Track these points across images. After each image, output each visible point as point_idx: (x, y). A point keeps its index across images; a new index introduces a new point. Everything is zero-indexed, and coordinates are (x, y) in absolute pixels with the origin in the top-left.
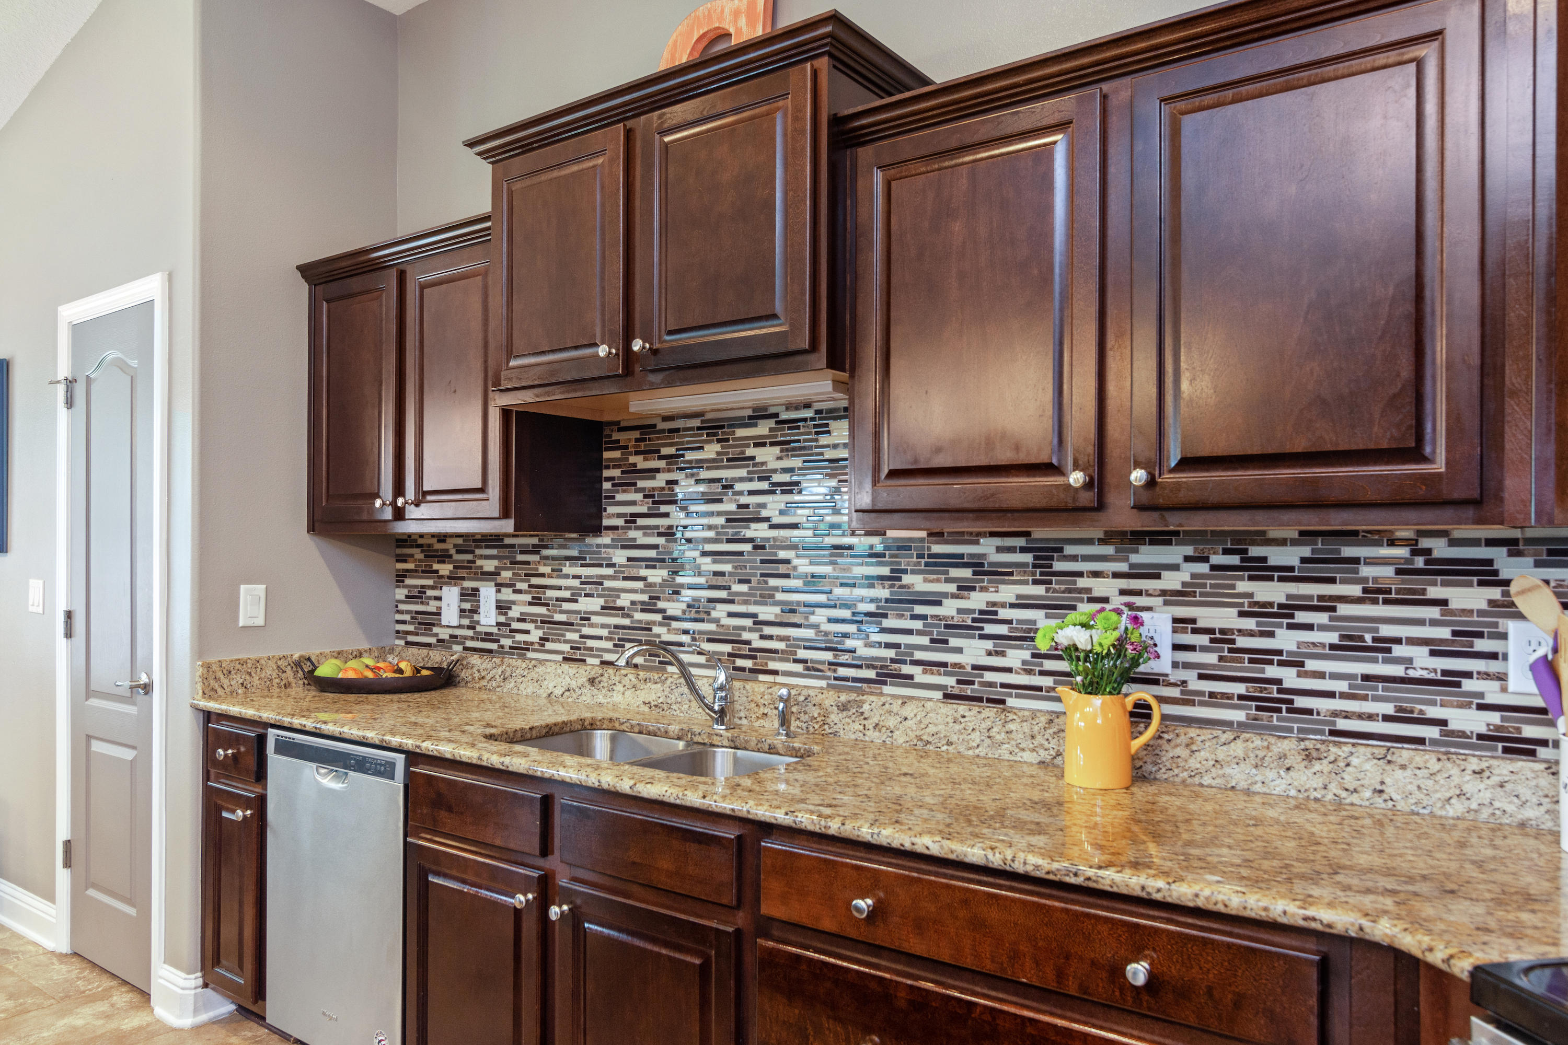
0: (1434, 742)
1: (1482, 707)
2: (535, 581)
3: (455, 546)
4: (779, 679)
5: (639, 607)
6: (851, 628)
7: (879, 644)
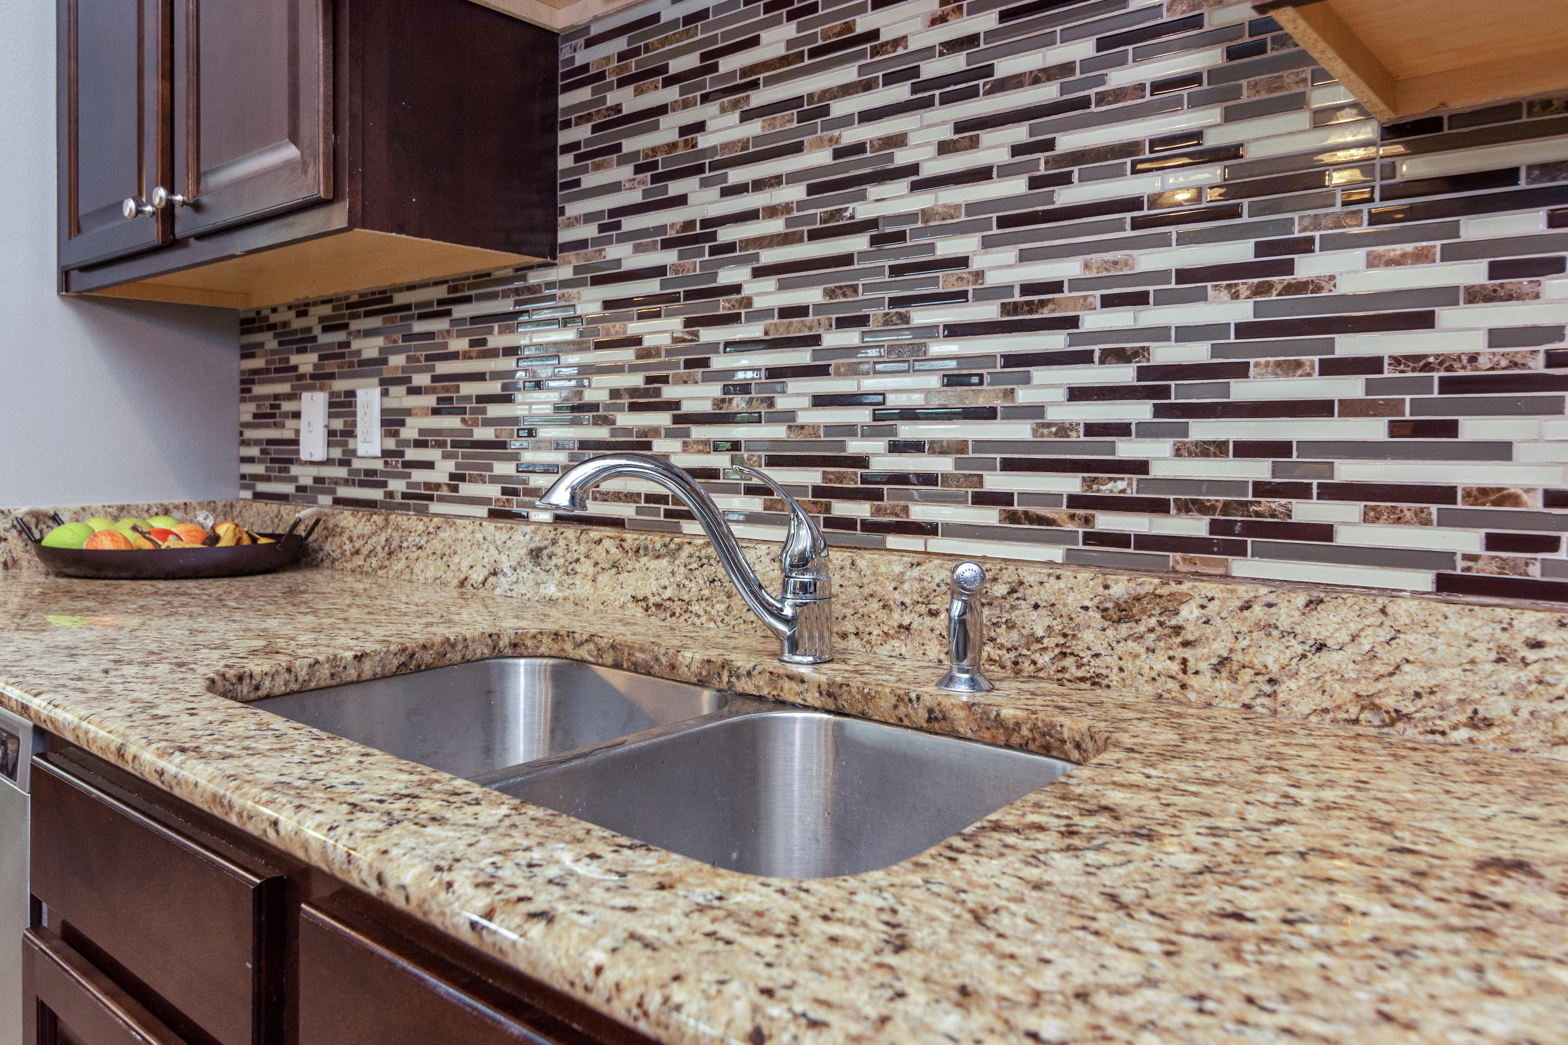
2: (443, 368)
3: (321, 319)
4: (937, 544)
5: (626, 401)
6: (1136, 410)
7: (1216, 449)
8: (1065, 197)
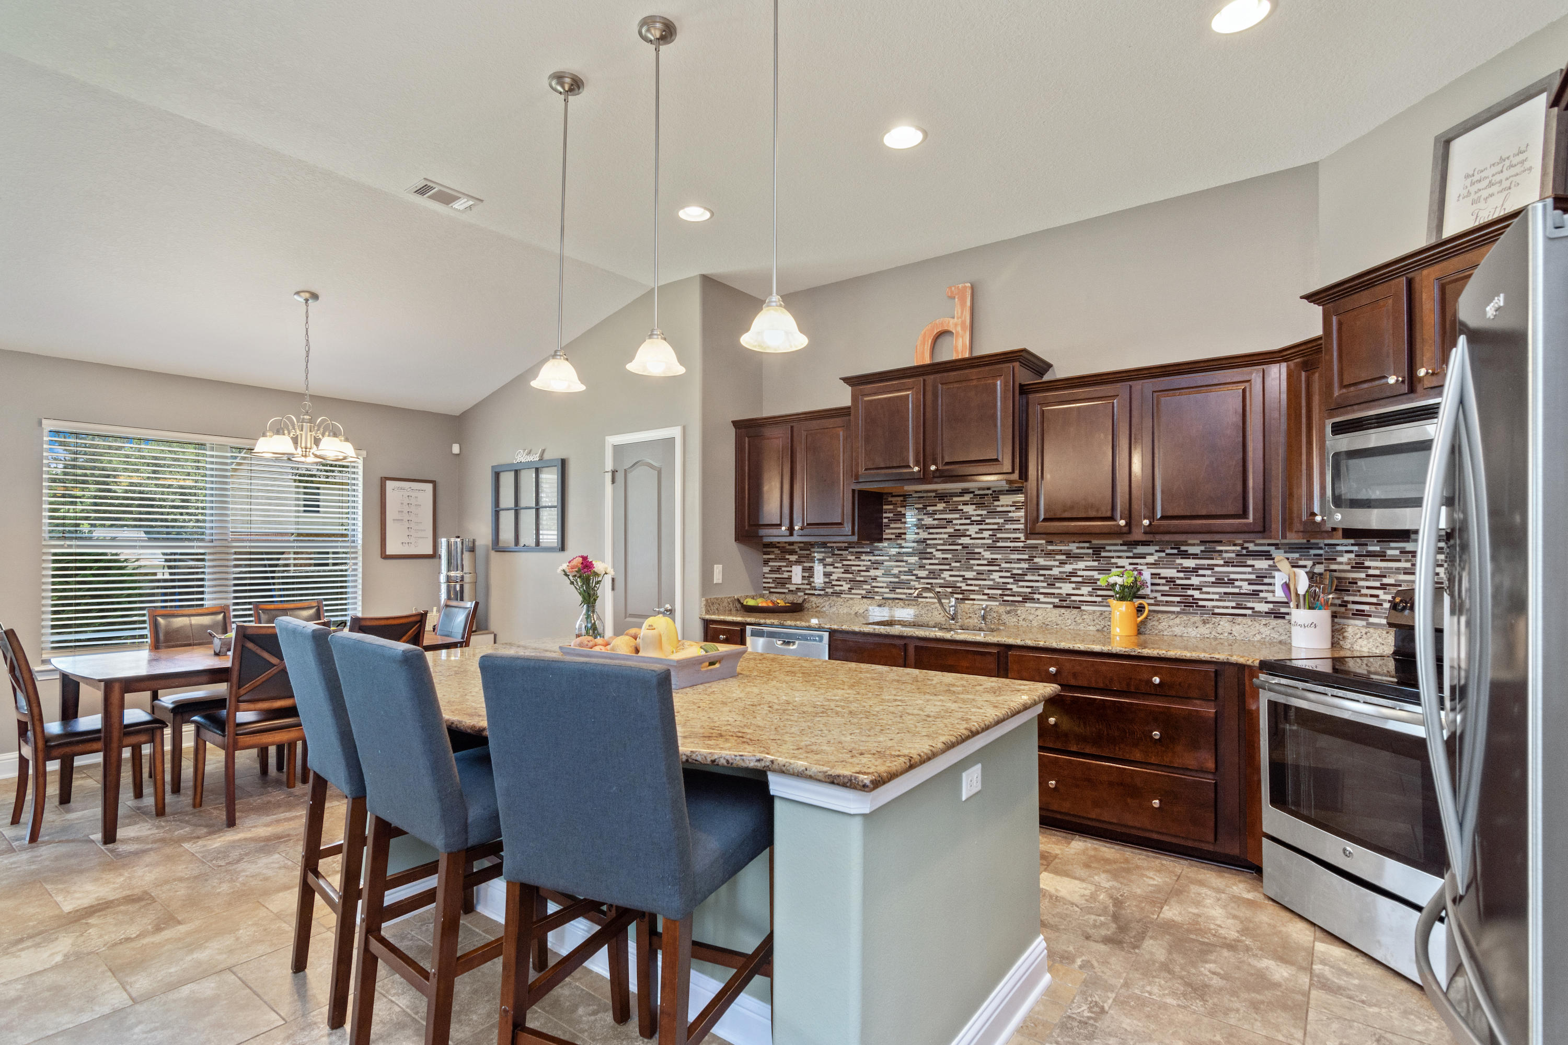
0: (1250, 615)
1: (1266, 602)
2: (845, 563)
3: (799, 547)
4: (975, 602)
5: (903, 573)
6: (1011, 580)
7: (1023, 587)
8: (999, 544)
